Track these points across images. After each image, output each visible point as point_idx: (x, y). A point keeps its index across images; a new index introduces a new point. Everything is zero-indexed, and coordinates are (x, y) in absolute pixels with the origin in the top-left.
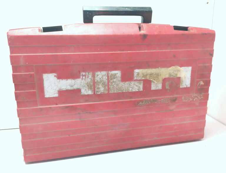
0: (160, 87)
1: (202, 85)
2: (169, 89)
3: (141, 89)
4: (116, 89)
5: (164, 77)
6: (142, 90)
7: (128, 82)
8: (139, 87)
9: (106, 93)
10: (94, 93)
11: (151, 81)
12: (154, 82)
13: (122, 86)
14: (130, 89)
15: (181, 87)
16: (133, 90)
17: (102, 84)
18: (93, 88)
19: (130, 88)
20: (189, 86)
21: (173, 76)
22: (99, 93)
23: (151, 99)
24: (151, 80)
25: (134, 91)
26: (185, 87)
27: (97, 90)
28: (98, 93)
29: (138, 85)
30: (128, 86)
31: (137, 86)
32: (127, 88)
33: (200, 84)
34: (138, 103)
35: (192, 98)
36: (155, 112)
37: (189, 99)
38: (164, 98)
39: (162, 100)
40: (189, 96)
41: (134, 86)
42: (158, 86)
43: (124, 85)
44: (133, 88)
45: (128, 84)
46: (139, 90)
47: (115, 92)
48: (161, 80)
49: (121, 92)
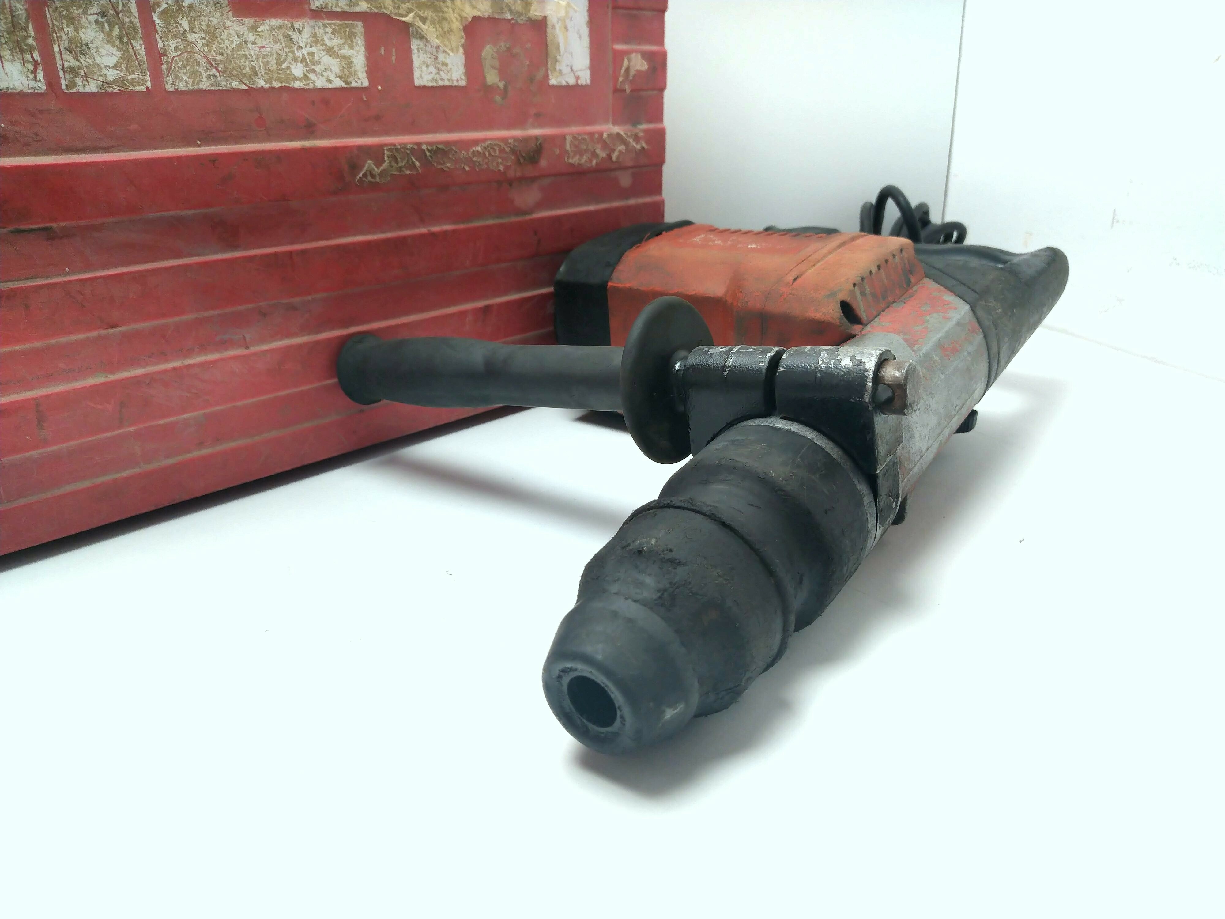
0: (454, 70)
1: (639, 73)
2: (501, 85)
3: (361, 80)
4: (203, 61)
5: (469, 12)
6: (366, 83)
7: (275, 22)
8: (348, 62)
9: (143, 88)
10: (52, 81)
11: (407, 25)
12: (422, 37)
13: (240, 46)
14: (298, 70)
15: (553, 81)
16: (312, 76)
17: (103, 14)
18: (31, 41)
19: (295, 59)
20: (585, 78)
21: (511, 12)
22: (92, 87)
23: (419, 144)
24: (408, 19)
25: (320, 83)
26: (572, 81)
27: (70, 61)
28: (78, 81)
29: (341, 47)
31: (330, 51)
32: (273, 63)
33: (628, 70)
34: (355, 167)
35: (605, 145)
36: (448, 227)
37: (594, 155)
38: (484, 140)
39: (478, 148)
40: (591, 134)
41: (313, 49)
42: (445, 64)
43: (254, 43)
44: (309, 62)
45: (281, 37)
46: (346, 83)
47: (205, 84)
48: (456, 25)
49: (244, 87)
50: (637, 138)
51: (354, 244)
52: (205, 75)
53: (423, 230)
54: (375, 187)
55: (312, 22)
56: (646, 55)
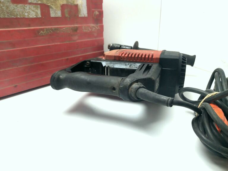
0: (59, 14)
1: (97, 15)
2: (69, 17)
3: (40, 16)
4: (6, 12)
5: (62, 3)
6: (41, 17)
7: (21, 5)
8: (37, 13)
11: (49, 6)
12: (52, 8)
13: (14, 9)
14: (26, 14)
15: (80, 16)
16: (29, 15)
19: (26, 12)
20: (86, 15)
21: (70, 3)
23: (52, 28)
24: (49, 5)
25: (31, 17)
26: (84, 16)
29: (35, 10)
30: (22, 10)
31: (33, 11)
32: (21, 13)
33: (95, 14)
34: (39, 32)
35: (91, 28)
36: (59, 43)
37: (89, 30)
38: (65, 27)
39: (64, 29)
40: (88, 26)
41: (30, 10)
42: (57, 13)
43: (17, 9)
44: (29, 13)
45: (22, 8)
46: (37, 17)
47: (6, 17)
48: (59, 6)
49: (15, 17)
50: (97, 27)
51: (39, 47)
52: (6, 15)
53: (53, 44)
54: (43, 36)
55: (29, 5)
56: (99, 11)
